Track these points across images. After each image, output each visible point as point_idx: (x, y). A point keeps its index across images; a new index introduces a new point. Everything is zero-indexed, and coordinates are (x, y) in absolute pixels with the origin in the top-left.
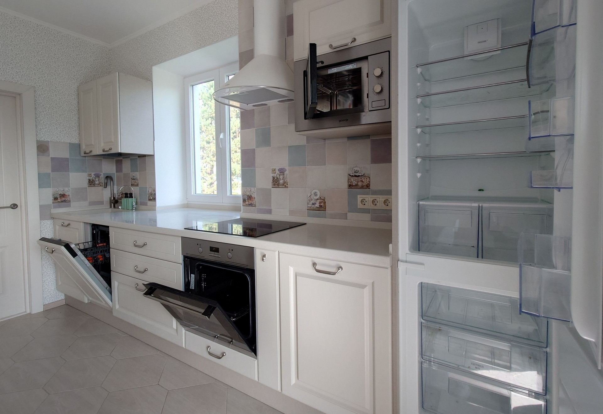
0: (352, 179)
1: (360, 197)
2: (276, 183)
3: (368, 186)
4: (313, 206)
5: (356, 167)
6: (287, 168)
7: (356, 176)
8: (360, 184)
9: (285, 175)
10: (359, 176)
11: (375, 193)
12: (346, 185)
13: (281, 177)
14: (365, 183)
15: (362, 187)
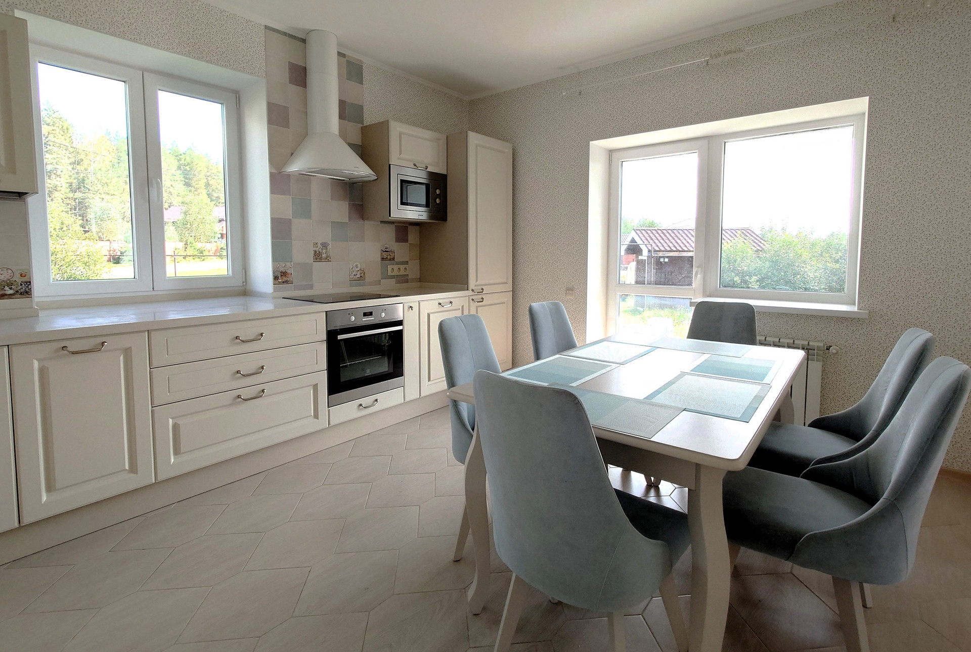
0: (384, 253)
1: (390, 268)
2: (318, 256)
3: (393, 259)
4: (354, 277)
5: (386, 244)
6: (330, 243)
7: (386, 251)
8: (389, 257)
9: (328, 249)
10: (388, 251)
11: (398, 263)
12: (380, 259)
13: (324, 251)
14: (392, 257)
15: (390, 260)
